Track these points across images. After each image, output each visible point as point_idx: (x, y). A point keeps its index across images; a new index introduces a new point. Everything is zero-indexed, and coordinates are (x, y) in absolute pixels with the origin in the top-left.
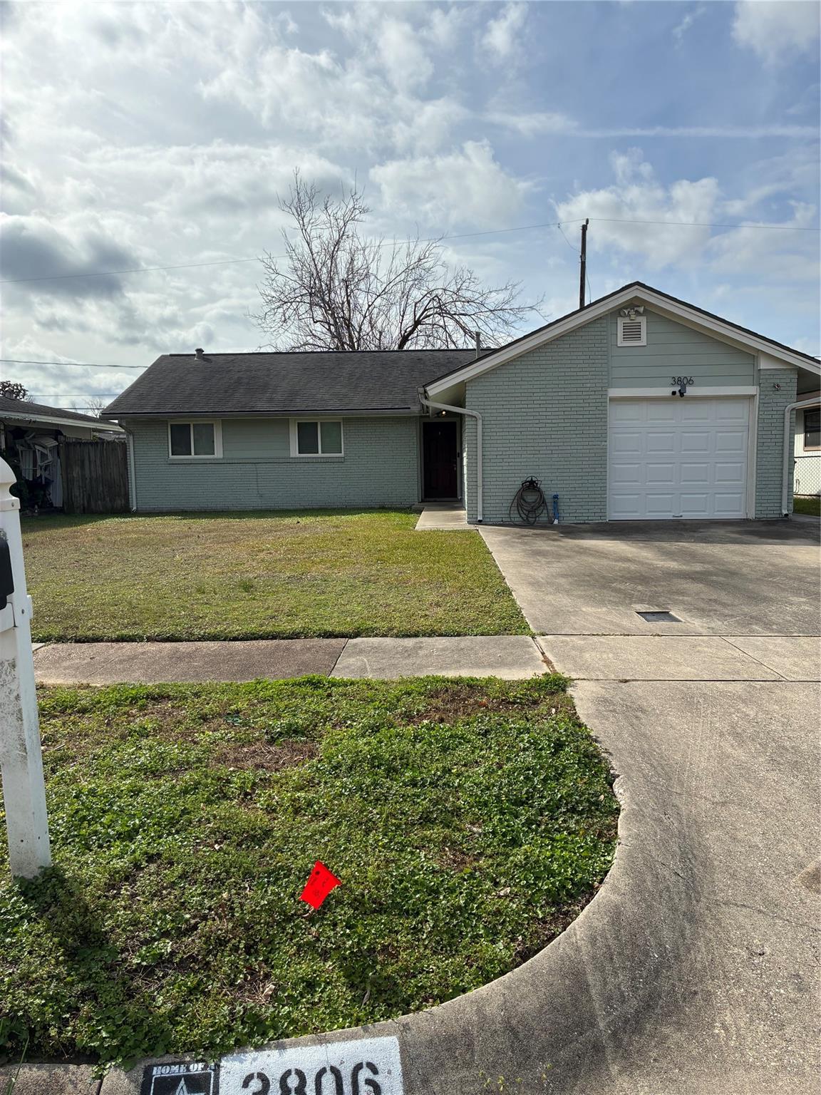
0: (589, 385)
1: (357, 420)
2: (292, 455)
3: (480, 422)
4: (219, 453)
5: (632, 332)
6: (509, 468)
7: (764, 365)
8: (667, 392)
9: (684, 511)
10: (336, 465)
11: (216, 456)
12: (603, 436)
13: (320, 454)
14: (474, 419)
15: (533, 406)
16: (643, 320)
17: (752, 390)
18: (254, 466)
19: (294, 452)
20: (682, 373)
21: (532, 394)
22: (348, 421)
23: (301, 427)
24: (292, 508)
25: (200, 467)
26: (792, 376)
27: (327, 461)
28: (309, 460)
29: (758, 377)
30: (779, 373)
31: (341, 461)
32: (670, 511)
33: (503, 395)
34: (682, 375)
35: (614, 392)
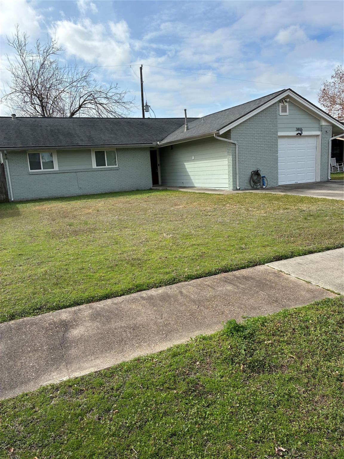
0: (272, 131)
1: (123, 150)
2: (93, 167)
3: (237, 146)
4: (56, 168)
5: (284, 110)
6: (247, 166)
7: (324, 123)
8: (295, 133)
9: (298, 180)
10: (115, 171)
11: (55, 169)
12: (277, 152)
13: (107, 166)
14: (234, 145)
15: (255, 139)
16: (287, 104)
17: (318, 133)
18: (75, 174)
19: (94, 166)
20: (299, 126)
21: (254, 134)
22: (118, 150)
23: (97, 153)
24: (96, 193)
25: (47, 175)
26: (330, 128)
27: (111, 170)
28: (103, 169)
29: (321, 128)
30: (327, 126)
31: (117, 169)
32: (294, 181)
33: (244, 135)
34: (299, 127)
35: (280, 134)
